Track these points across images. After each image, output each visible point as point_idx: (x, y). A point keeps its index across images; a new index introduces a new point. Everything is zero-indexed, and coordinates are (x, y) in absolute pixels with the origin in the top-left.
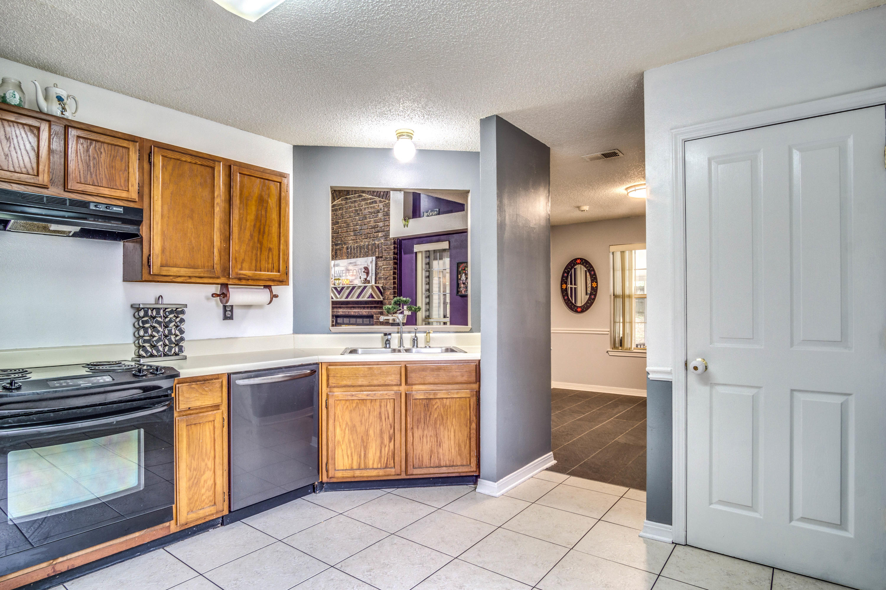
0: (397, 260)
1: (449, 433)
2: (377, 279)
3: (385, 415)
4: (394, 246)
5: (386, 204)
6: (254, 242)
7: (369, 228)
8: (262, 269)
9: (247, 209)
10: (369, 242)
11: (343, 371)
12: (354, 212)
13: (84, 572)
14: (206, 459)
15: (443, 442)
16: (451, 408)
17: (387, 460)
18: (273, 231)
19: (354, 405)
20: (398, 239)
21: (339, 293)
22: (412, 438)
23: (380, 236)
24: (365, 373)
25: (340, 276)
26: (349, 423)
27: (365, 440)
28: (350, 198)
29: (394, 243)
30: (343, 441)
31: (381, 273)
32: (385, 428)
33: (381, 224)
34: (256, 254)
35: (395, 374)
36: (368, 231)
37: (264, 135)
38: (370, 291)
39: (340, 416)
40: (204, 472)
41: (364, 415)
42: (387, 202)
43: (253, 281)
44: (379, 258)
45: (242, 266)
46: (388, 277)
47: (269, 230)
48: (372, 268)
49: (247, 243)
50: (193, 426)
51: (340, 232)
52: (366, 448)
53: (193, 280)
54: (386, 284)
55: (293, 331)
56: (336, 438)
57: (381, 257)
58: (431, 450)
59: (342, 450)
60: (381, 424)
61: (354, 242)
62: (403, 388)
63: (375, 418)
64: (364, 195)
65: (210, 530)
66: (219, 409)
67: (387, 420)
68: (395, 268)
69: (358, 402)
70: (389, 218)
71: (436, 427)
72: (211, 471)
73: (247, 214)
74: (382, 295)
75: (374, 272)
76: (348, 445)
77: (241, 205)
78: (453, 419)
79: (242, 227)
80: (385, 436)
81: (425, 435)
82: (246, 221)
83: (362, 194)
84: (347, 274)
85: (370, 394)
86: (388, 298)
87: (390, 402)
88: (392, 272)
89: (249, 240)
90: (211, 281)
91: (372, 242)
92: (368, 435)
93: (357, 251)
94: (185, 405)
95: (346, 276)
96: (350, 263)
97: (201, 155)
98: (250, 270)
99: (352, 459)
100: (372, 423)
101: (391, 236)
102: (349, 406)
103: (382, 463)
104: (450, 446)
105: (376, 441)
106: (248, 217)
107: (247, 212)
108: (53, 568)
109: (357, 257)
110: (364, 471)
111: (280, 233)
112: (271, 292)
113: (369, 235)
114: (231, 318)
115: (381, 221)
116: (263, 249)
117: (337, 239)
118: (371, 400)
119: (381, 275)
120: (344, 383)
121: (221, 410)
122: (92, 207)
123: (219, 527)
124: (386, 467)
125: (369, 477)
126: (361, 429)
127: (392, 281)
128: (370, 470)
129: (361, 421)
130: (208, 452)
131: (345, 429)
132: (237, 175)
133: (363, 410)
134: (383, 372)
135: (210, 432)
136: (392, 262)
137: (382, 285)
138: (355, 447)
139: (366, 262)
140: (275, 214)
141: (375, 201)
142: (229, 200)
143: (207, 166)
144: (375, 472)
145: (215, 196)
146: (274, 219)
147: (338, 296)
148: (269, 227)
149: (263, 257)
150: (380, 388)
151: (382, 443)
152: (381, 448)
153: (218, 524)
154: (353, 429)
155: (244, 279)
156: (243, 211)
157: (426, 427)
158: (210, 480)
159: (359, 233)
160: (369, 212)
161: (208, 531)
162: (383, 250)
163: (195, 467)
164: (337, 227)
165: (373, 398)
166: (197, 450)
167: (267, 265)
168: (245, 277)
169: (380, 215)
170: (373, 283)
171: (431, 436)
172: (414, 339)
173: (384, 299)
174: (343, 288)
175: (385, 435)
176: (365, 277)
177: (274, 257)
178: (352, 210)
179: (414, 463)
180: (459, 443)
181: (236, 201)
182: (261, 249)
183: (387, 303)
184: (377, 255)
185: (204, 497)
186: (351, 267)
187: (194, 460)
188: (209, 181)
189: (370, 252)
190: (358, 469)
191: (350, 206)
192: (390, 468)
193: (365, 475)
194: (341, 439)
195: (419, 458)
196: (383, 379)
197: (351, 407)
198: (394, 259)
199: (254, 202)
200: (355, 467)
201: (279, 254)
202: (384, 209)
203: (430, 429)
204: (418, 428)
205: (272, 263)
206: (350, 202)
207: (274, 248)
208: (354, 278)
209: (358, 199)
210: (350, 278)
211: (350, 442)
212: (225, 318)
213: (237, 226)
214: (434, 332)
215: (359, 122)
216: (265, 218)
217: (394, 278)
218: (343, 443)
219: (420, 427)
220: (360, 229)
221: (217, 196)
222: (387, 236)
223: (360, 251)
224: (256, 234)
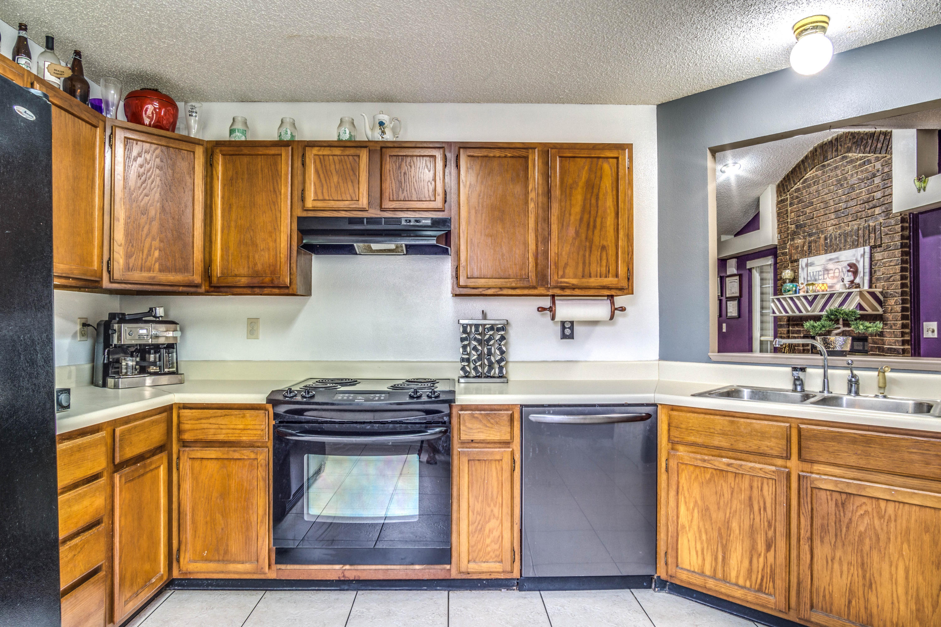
0: (909, 247)
1: (893, 569)
2: (874, 280)
3: (759, 502)
4: (902, 227)
5: (886, 161)
6: (581, 241)
7: (859, 203)
8: (592, 275)
9: (571, 200)
10: (860, 224)
11: (691, 421)
12: (834, 183)
13: (376, 586)
14: (492, 505)
15: (878, 583)
16: (899, 521)
17: (762, 580)
18: (608, 223)
19: (708, 476)
20: (910, 214)
21: (811, 303)
22: (808, 556)
23: (877, 213)
24: (725, 429)
25: (816, 280)
26: (699, 502)
27: (724, 535)
28: (829, 165)
29: (903, 220)
30: (690, 527)
31: (879, 270)
32: (758, 526)
33: (878, 195)
34: (584, 256)
35: (776, 438)
36: (858, 208)
37: (611, 103)
38: (858, 299)
39: (685, 488)
40: (489, 519)
41: (723, 495)
42: (889, 157)
43: (580, 291)
44: (876, 247)
45: (564, 272)
46: (891, 277)
47: (602, 223)
48: (863, 265)
49: (571, 242)
50: (477, 462)
51: (815, 216)
52: (725, 549)
53: (505, 292)
54: (888, 289)
55: (660, 355)
56: (680, 520)
57: (880, 246)
58: (850, 589)
59: (689, 541)
60: (752, 516)
61: (836, 228)
62: (794, 463)
63: (741, 504)
64: (850, 155)
65: (503, 590)
66: (509, 447)
67: (762, 512)
68: (903, 262)
69: (714, 472)
70: (891, 182)
71: (862, 550)
72: (497, 520)
73: (571, 207)
74: (881, 306)
75: (867, 270)
76: (698, 536)
77: (563, 196)
78: (902, 543)
79: (565, 223)
80: (759, 538)
81: (837, 558)
82: (570, 214)
83: (847, 154)
84: (826, 276)
85: (732, 464)
86: (891, 310)
87: (768, 484)
88: (898, 268)
89: (574, 239)
90: (526, 292)
91: (863, 223)
92: (729, 528)
93: (840, 240)
94: (467, 436)
95: (824, 279)
96: (830, 260)
97: (513, 146)
98: (575, 277)
99: (704, 559)
100: (736, 511)
101: (896, 209)
102: (699, 477)
103: (754, 581)
104: (895, 596)
105: (743, 541)
106: (572, 209)
107: (571, 203)
108: (343, 573)
109: (840, 250)
110: (721, 584)
111: (618, 224)
112: (612, 303)
113: (859, 214)
114: (571, 337)
115: (878, 189)
116: (594, 248)
117: (811, 227)
118: (736, 473)
119: (878, 274)
120: (692, 439)
121: (511, 449)
122: (403, 223)
123: (514, 590)
124: (760, 590)
125: (728, 596)
126: (718, 516)
127: (899, 282)
128: (731, 586)
129: (718, 504)
130: (495, 496)
131: (693, 509)
132: (556, 160)
133: (722, 487)
134: (756, 431)
135: (497, 473)
136: (898, 253)
137: (881, 290)
138: (709, 541)
139: (854, 255)
140: (611, 200)
141: (868, 160)
142: (548, 193)
143: (519, 157)
144: (739, 592)
145: (530, 191)
146: (609, 207)
147: (809, 309)
148: (602, 219)
149: (594, 258)
150: (751, 457)
151: (753, 548)
152: (752, 555)
153: (513, 586)
154: (705, 512)
155: (568, 288)
156: (566, 202)
157: (839, 544)
158: (497, 530)
159: (843, 213)
160: (859, 179)
161: (501, 590)
162: (883, 234)
163: (479, 510)
164: (811, 209)
165: (738, 471)
166: (482, 491)
167: (599, 269)
168: (568, 285)
169: (877, 180)
170: (866, 287)
171: (850, 564)
172: (850, 381)
173: (885, 312)
174: (816, 297)
175: (759, 536)
176: (852, 278)
177: (610, 257)
178: (832, 182)
179: (814, 601)
180: (918, 595)
181: (556, 192)
182: (591, 248)
183: (891, 318)
184: (872, 243)
185: (489, 549)
186: (831, 266)
187: (478, 502)
188: (522, 174)
189: (861, 240)
190: (712, 578)
191: (829, 176)
192: (767, 594)
193: (723, 590)
194: (686, 522)
195: (824, 596)
196: (755, 442)
197: (703, 478)
198: (902, 246)
199: (579, 190)
200: (708, 572)
201: (617, 253)
202: (883, 169)
203: (850, 549)
204: (822, 541)
205: (606, 266)
206: (830, 169)
207: (608, 246)
208: (835, 281)
209: (841, 163)
210: (829, 281)
211: (700, 532)
212: (564, 336)
213: (556, 222)
214: (893, 370)
215: (719, 36)
216: (596, 209)
217: (903, 278)
218: (689, 530)
219: (826, 540)
220: (845, 206)
221: (531, 190)
222: (888, 212)
223: (846, 241)
224: (583, 231)
